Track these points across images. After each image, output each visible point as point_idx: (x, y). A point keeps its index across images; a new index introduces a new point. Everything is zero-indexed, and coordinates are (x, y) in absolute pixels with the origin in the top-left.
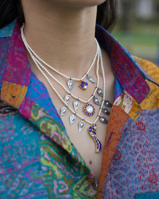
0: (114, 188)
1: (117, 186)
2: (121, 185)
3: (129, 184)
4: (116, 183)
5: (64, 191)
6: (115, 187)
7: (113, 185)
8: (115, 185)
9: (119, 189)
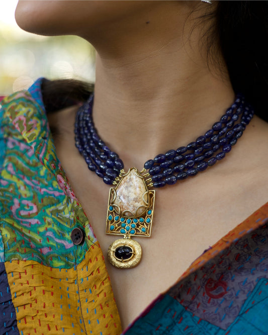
0: (238, 249)
1: (246, 250)
2: (253, 252)
3: (265, 259)
4: (247, 245)
5: (29, 215)
6: (241, 248)
7: (242, 243)
8: (244, 247)
9: (244, 255)
